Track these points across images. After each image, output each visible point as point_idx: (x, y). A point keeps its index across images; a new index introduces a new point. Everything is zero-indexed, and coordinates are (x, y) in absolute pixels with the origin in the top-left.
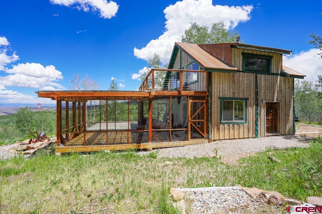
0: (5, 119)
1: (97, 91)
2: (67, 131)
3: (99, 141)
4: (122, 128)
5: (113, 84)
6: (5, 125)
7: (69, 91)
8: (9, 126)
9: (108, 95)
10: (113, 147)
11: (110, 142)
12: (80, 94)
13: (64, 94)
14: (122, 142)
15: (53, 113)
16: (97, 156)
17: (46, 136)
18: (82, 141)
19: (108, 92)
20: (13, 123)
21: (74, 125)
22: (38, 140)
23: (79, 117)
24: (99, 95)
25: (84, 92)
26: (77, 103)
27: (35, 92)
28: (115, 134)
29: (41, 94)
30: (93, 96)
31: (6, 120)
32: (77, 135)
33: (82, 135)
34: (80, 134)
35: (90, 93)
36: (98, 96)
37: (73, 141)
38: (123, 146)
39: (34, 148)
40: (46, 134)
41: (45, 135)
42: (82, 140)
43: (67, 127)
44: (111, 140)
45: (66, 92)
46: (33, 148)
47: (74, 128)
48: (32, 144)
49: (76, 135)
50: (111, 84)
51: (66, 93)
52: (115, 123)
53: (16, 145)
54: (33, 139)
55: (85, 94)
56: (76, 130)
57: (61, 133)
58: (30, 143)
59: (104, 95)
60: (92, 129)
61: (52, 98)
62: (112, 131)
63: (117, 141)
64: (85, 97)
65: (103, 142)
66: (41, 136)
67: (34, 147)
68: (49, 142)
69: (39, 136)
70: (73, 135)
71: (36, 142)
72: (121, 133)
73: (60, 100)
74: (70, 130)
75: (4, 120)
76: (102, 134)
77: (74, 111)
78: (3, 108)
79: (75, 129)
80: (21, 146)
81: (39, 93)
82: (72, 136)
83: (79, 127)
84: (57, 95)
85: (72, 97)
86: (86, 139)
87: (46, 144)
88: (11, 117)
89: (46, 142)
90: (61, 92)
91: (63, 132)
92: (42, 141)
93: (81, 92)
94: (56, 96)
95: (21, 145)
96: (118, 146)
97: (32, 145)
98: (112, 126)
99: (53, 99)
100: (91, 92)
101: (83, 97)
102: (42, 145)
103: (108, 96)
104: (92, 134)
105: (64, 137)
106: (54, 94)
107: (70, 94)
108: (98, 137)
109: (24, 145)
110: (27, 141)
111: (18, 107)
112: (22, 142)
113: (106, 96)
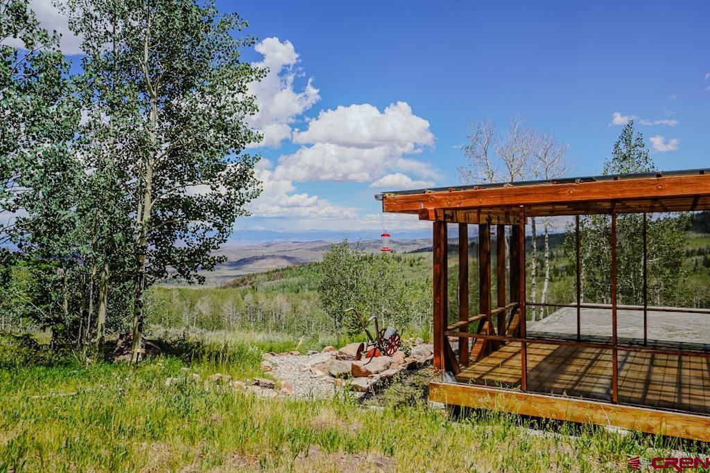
0: (294, 276)
1: (573, 180)
2: (463, 329)
3: (577, 383)
4: (678, 339)
5: (627, 142)
6: (294, 294)
7: (472, 187)
8: (303, 298)
9: (621, 192)
10: (645, 417)
11: (629, 394)
12: (508, 196)
13: (455, 200)
14: (686, 401)
15: (408, 263)
16: (587, 445)
17: (399, 339)
18: (512, 371)
19: (620, 180)
20: (310, 289)
21: (485, 308)
22: (379, 348)
23: (500, 283)
24: (581, 194)
25: (523, 188)
26: (494, 229)
27: (376, 197)
28: (647, 362)
29: (389, 201)
30: (556, 199)
31: (296, 280)
32: (495, 349)
33: (511, 349)
34: (504, 344)
35: (545, 188)
36: (577, 198)
37: (481, 367)
38: (696, 421)
39: (370, 373)
40: (400, 333)
41: (395, 335)
42: (512, 367)
43: (463, 316)
44: (632, 385)
45: (462, 191)
46: (367, 374)
47: (483, 321)
48: (364, 360)
49: (491, 347)
50: (617, 146)
51: (462, 194)
52: (645, 310)
53: (325, 356)
54: (365, 344)
55: (526, 193)
56: (491, 326)
57: (447, 333)
58: (359, 357)
59: (601, 193)
60: (544, 330)
61: (420, 214)
62: (632, 344)
63: (661, 393)
64: (525, 205)
65: (595, 390)
66: (387, 336)
67: (370, 370)
68: (409, 360)
69: (382, 337)
70: (481, 345)
71: (373, 355)
72: (676, 358)
73: (442, 219)
74: (473, 327)
75: (291, 280)
76: (589, 352)
77: (484, 260)
78: (290, 246)
79: (486, 325)
80: (338, 361)
81: (385, 198)
82: (478, 348)
83: (501, 316)
84: (437, 202)
85: (479, 208)
86: (530, 365)
87: (401, 367)
88: (306, 271)
89: (398, 360)
90: (448, 192)
91: (450, 330)
92: (388, 355)
93: (511, 187)
94: (431, 208)
95: (337, 358)
96: (670, 418)
97: (363, 363)
98: (631, 324)
99: (424, 215)
100: (551, 185)
101: (517, 206)
102: (388, 368)
103: (619, 196)
104: (547, 349)
105: (455, 346)
106: (427, 201)
107: (475, 197)
108: (570, 364)
109: (344, 358)
110: (351, 349)
111: (320, 241)
112: (341, 350)
113: (610, 197)
